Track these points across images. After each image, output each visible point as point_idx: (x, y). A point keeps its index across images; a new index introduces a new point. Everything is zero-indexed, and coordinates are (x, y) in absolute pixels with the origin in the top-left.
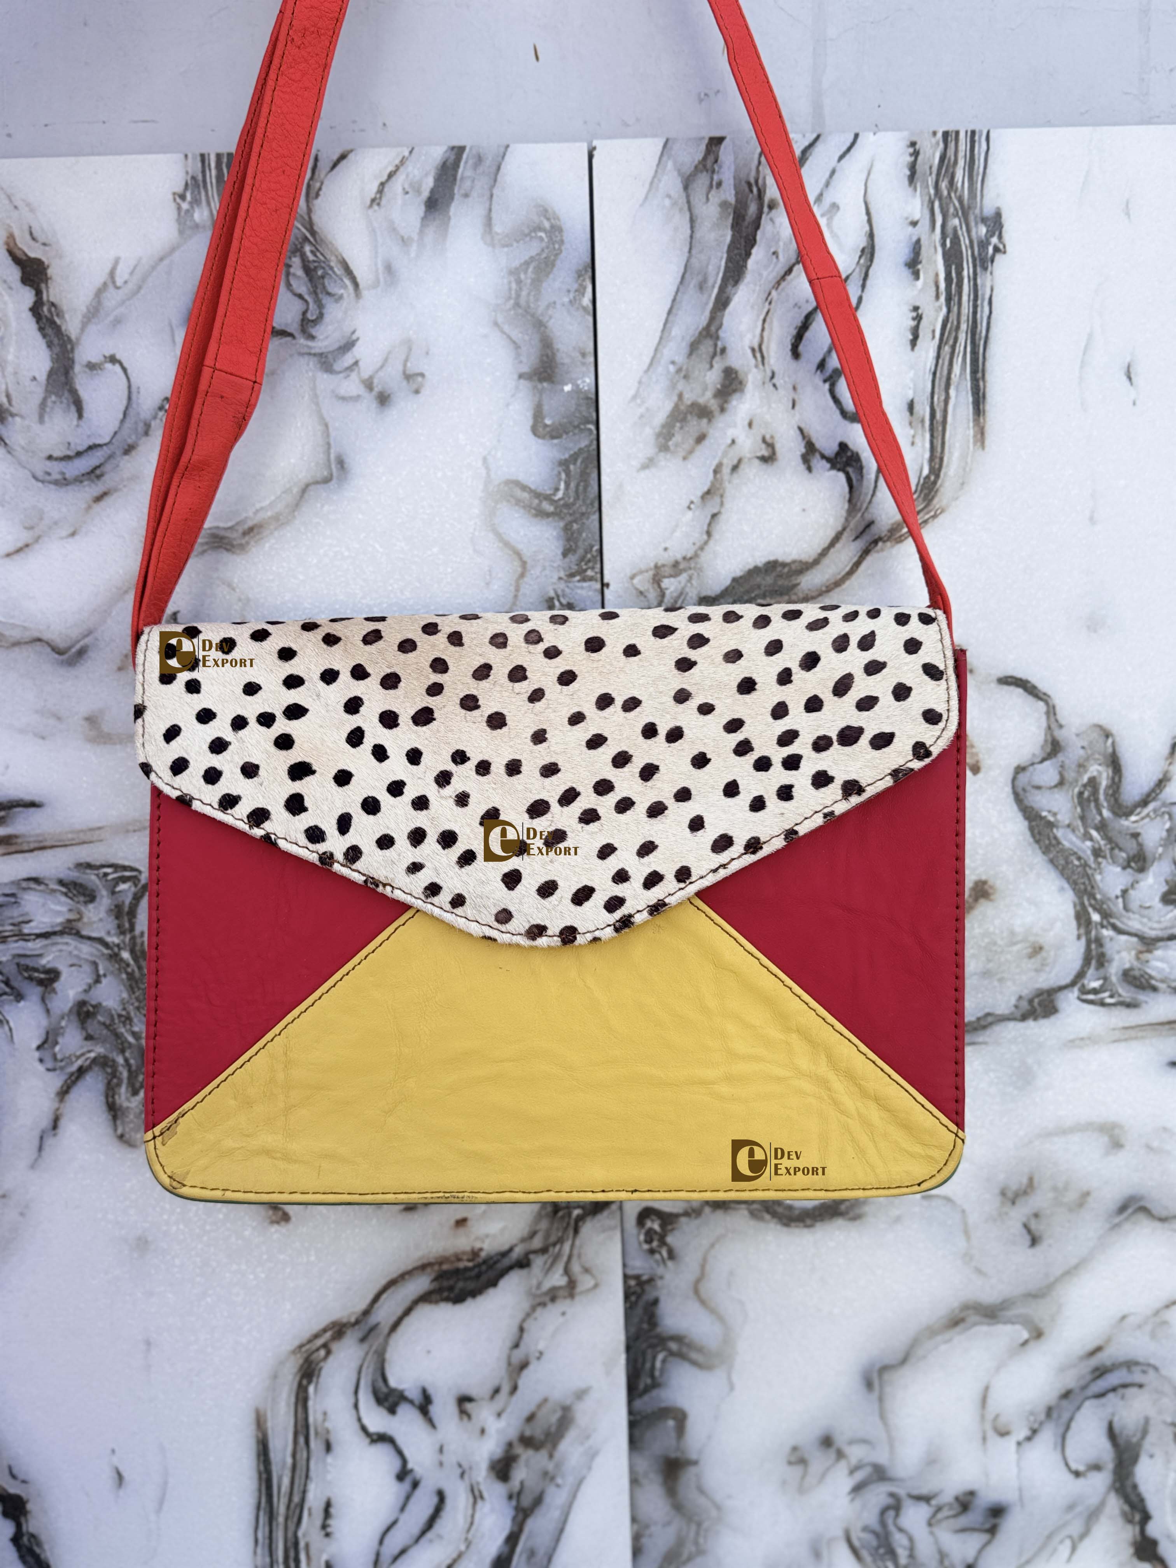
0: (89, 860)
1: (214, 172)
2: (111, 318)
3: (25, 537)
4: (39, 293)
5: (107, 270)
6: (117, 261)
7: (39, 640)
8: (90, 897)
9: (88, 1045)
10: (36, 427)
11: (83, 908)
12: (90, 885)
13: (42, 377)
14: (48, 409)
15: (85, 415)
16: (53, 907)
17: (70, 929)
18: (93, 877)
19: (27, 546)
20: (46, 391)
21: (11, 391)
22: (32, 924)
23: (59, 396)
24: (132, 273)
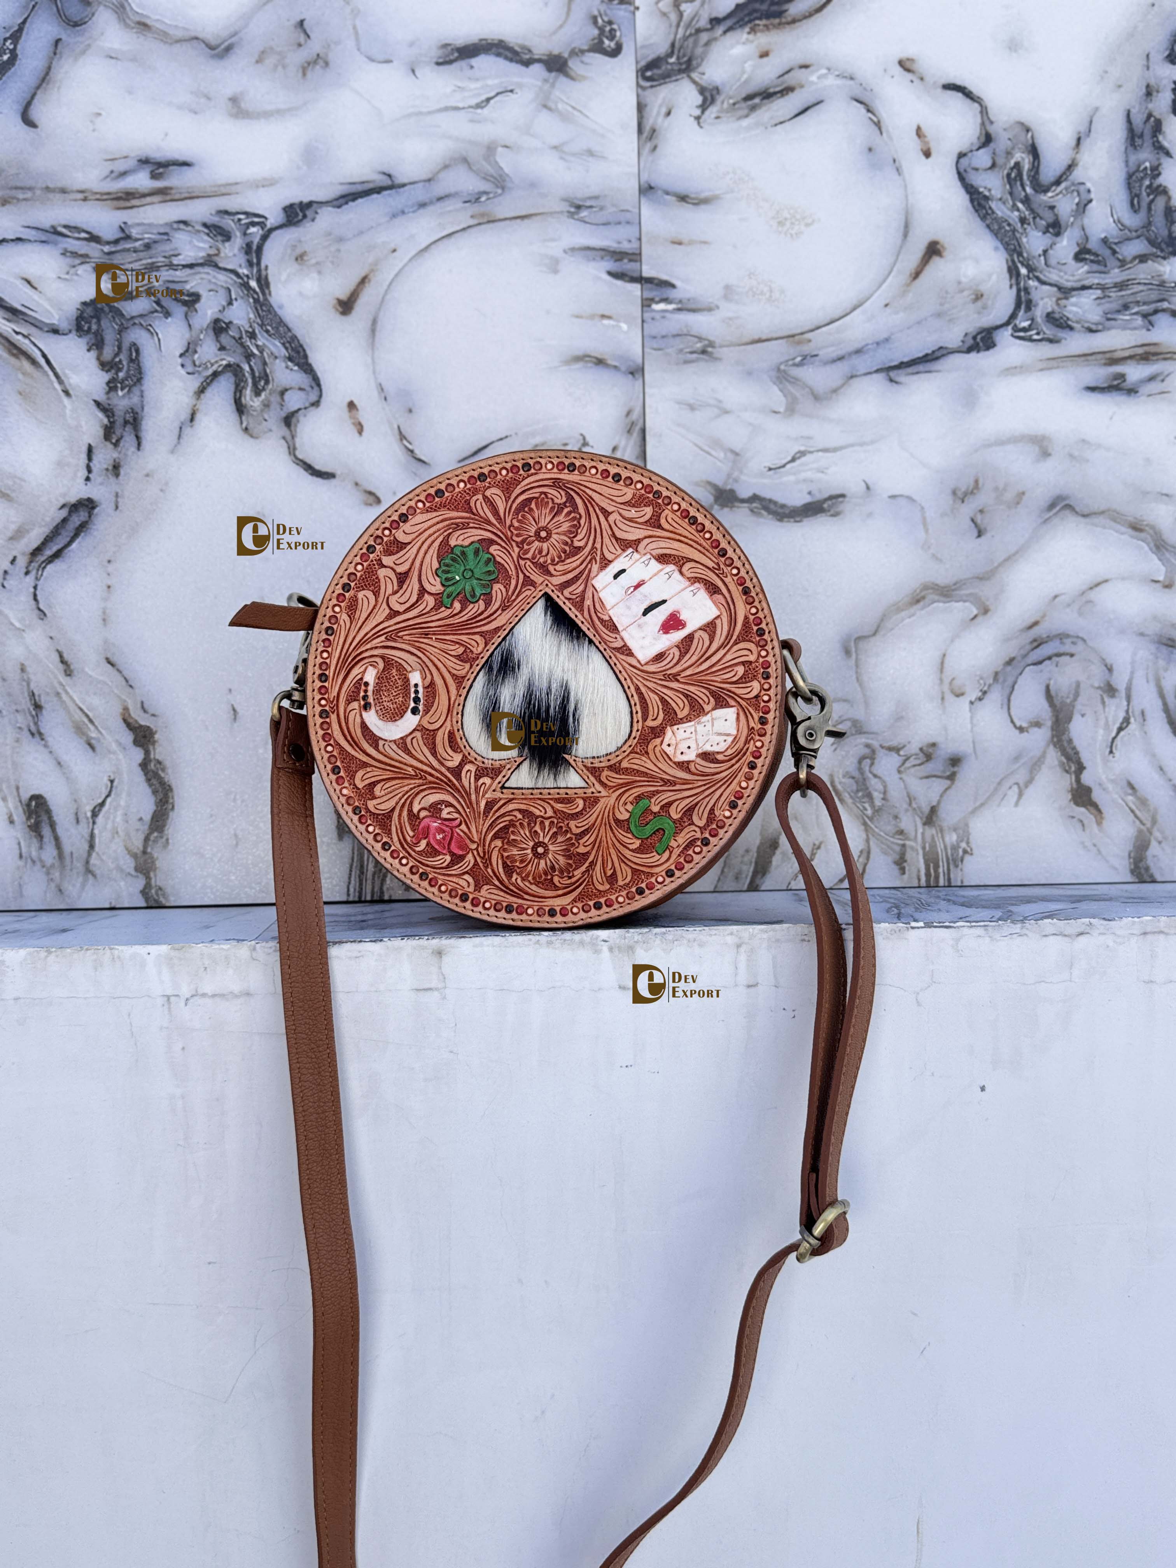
0: (1050, 346)
1: (941, 870)
2: (1022, 761)
3: (1093, 595)
4: (1078, 780)
5: (1024, 797)
6: (1017, 804)
7: (1084, 516)
8: (1050, 317)
9: (1052, 202)
10: (1082, 678)
11: (1056, 308)
12: (1050, 326)
13: (1077, 718)
14: (1073, 692)
15: (1043, 688)
16: (1079, 310)
17: (1065, 292)
18: (1047, 332)
19: (1091, 588)
20: (1074, 707)
21: (1100, 706)
22: (1094, 297)
23: (1063, 703)
24: (1005, 795)
